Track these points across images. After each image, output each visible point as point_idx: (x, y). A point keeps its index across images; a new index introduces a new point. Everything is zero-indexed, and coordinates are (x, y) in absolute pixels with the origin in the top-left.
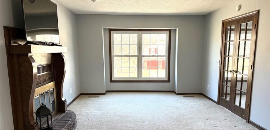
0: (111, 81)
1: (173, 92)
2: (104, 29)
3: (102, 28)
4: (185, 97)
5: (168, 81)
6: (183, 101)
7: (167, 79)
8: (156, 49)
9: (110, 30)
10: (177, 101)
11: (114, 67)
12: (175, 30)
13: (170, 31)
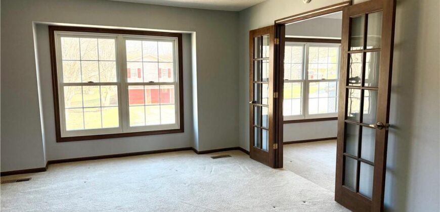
0: (59, 139)
1: (190, 149)
2: (38, 26)
3: (33, 22)
4: (214, 158)
5: (182, 130)
6: (214, 167)
7: (178, 127)
8: (139, 70)
9: (52, 29)
10: (205, 169)
11: (64, 109)
12: (190, 35)
13: (179, 36)
